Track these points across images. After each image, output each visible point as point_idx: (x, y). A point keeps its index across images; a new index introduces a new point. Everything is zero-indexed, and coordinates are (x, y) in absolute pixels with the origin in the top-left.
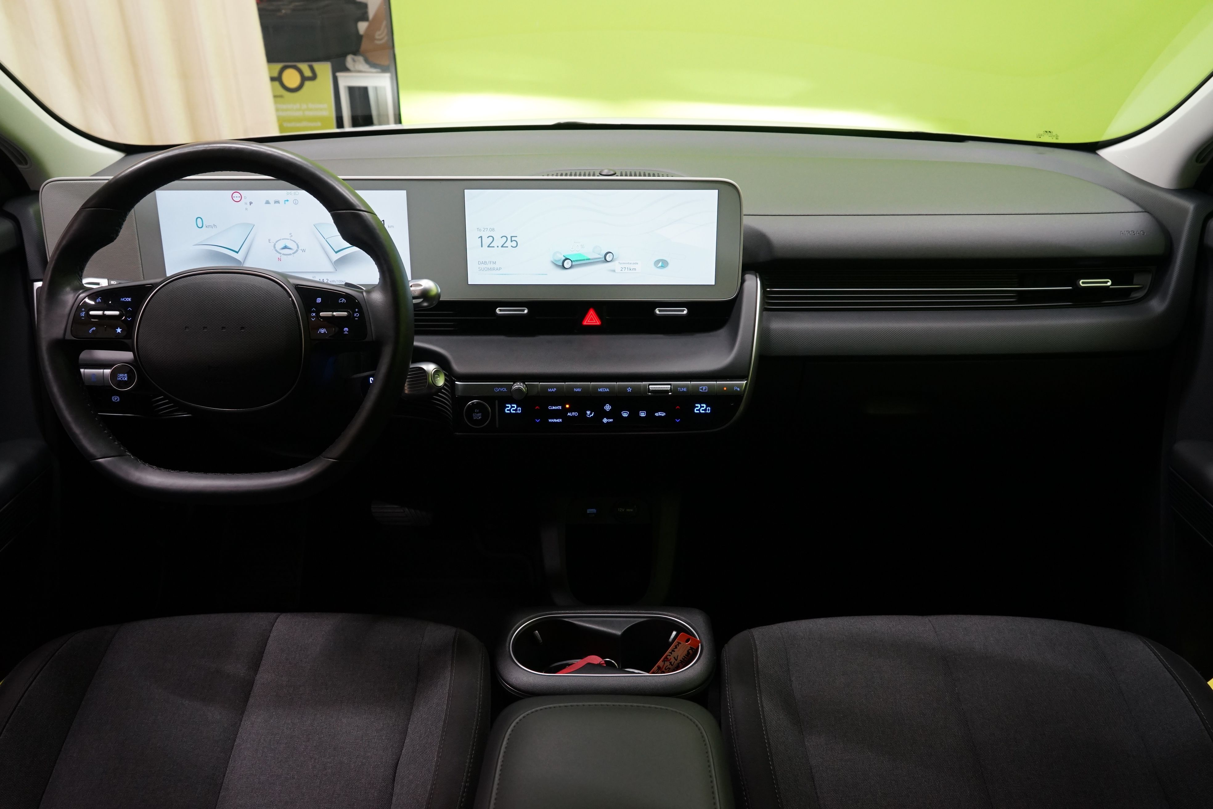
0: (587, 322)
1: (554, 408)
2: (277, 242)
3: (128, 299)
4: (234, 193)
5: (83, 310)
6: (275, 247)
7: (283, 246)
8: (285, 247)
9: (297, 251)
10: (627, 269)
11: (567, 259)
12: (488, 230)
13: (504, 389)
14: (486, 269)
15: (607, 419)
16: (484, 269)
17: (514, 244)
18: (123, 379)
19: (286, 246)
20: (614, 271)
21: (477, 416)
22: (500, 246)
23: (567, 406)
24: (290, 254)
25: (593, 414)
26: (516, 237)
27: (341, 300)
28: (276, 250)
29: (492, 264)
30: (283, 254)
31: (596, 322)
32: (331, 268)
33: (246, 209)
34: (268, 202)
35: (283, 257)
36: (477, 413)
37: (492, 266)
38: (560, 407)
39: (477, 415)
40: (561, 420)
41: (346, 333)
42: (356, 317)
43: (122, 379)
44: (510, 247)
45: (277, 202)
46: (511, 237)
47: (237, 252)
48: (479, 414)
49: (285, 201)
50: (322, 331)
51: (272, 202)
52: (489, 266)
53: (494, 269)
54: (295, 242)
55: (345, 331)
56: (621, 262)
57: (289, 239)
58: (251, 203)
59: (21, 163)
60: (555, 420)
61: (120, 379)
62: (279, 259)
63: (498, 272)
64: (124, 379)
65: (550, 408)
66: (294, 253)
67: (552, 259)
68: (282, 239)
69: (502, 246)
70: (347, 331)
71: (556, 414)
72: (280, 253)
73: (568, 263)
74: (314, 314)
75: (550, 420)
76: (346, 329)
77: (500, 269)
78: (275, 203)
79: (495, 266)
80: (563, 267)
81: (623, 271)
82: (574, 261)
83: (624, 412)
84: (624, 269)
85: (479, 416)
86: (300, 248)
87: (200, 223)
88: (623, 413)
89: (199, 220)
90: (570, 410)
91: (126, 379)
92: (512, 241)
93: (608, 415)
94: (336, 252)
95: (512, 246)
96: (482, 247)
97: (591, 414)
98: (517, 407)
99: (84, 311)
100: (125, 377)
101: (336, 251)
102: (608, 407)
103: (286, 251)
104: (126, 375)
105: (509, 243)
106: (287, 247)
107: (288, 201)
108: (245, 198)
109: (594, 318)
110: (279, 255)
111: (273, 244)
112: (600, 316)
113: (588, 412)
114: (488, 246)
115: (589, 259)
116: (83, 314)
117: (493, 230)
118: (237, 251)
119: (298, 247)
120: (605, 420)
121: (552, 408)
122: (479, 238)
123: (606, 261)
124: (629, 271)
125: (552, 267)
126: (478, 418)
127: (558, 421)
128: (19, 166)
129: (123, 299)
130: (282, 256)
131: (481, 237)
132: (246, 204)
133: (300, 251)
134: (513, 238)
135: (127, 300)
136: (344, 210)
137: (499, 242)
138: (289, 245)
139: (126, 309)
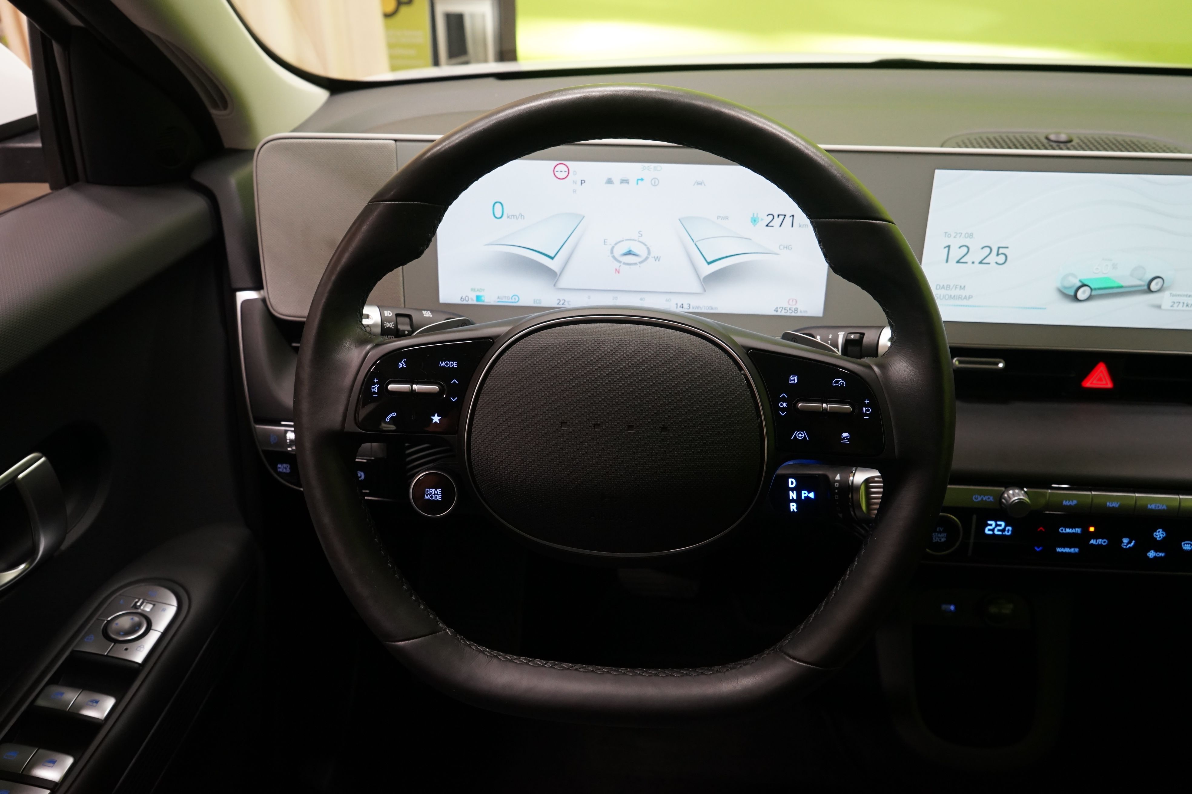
0: (1092, 383)
1: (1068, 530)
2: (616, 244)
3: (452, 364)
4: (557, 165)
5: (376, 380)
6: (612, 252)
7: (625, 250)
8: (629, 253)
9: (647, 258)
10: (1181, 304)
11: (1084, 285)
12: (963, 235)
13: (989, 498)
14: (947, 297)
15: (1156, 551)
16: (944, 296)
17: (1001, 259)
18: (434, 497)
19: (630, 251)
20: (1159, 307)
21: (939, 537)
22: (977, 262)
23: (1092, 529)
24: (635, 264)
25: (1132, 544)
26: (1007, 248)
27: (837, 382)
28: (614, 257)
29: (958, 290)
30: (625, 264)
31: (1107, 384)
32: (695, 286)
33: (574, 191)
34: (610, 181)
35: (624, 268)
36: (940, 532)
37: (958, 292)
38: (1079, 530)
39: (939, 535)
40: (1077, 550)
41: (845, 441)
42: (866, 415)
43: (432, 497)
44: (993, 264)
45: (624, 181)
46: (999, 248)
47: (552, 258)
48: (942, 535)
49: (638, 180)
50: (800, 435)
51: (617, 181)
52: (953, 292)
53: (960, 298)
54: (645, 245)
55: (844, 438)
56: (1174, 293)
57: (635, 240)
58: (583, 182)
59: (216, 106)
60: (1067, 550)
61: (429, 497)
62: (617, 271)
63: (965, 302)
64: (436, 497)
65: (1062, 530)
66: (641, 262)
67: (1059, 285)
68: (626, 240)
69: (981, 263)
70: (847, 439)
71: (1069, 540)
72: (620, 262)
73: (1084, 292)
74: (785, 405)
75: (1059, 550)
76: (846, 435)
77: (970, 297)
78: (621, 183)
79: (963, 293)
80: (1075, 298)
81: (1175, 307)
82: (1095, 289)
83: (1187, 544)
84: (1176, 305)
85: (942, 537)
86: (652, 255)
87: (498, 210)
88: (1184, 544)
89: (498, 206)
90: (1094, 535)
91: (439, 498)
92: (998, 254)
93: (1157, 546)
94: (709, 263)
95: (997, 263)
96: (947, 261)
97: (1130, 543)
98: (1006, 526)
99: (377, 383)
100: (437, 494)
101: (709, 261)
102: (1159, 534)
103: (630, 259)
104: (439, 491)
105: (993, 258)
106: (631, 253)
107: (642, 179)
108: (575, 173)
109: (1105, 379)
110: (617, 265)
111: (610, 247)
112: (1113, 374)
113: (1125, 541)
114: (958, 262)
115: (1122, 287)
116: (375, 388)
117: (971, 236)
118: (552, 255)
119: (649, 253)
120: (1151, 554)
121: (1065, 530)
122: (945, 248)
123: (1149, 290)
124: (1185, 308)
125: (1056, 296)
126: (940, 540)
127: (1072, 550)
128: (213, 112)
129: (444, 364)
130: (622, 266)
131: (949, 247)
132: (575, 182)
133: (651, 260)
134: (1001, 251)
135: (449, 364)
136: (849, 219)
137: (977, 255)
138: (635, 250)
139: (448, 381)
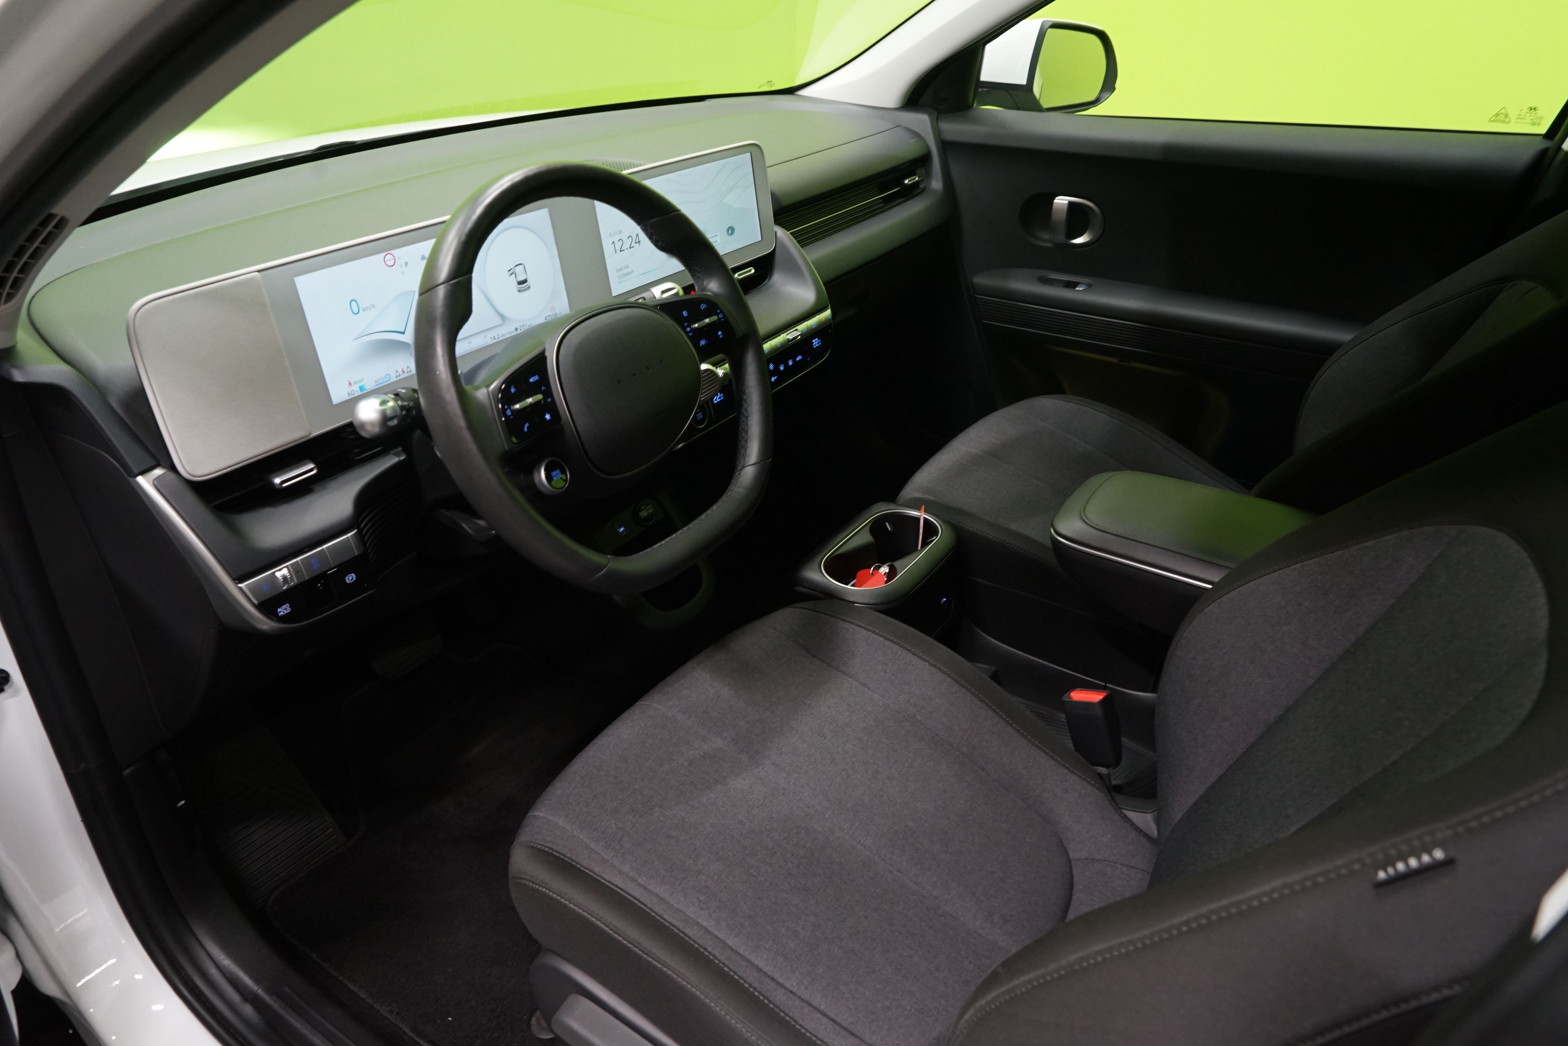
4: (385, 256)
12: (618, 233)
14: (623, 275)
16: (621, 276)
22: (628, 248)
29: (626, 269)
33: (403, 273)
34: (425, 257)
37: (626, 271)
44: (635, 247)
47: (403, 333)
50: (703, 342)
52: (624, 272)
53: (628, 274)
58: (406, 264)
61: (555, 478)
63: (631, 276)
64: (559, 476)
69: (630, 248)
77: (633, 271)
79: (629, 270)
87: (355, 307)
89: (353, 303)
92: (636, 240)
96: (616, 252)
99: (507, 408)
104: (558, 471)
105: (634, 243)
108: (399, 258)
114: (621, 251)
116: (509, 412)
117: (620, 232)
118: (403, 331)
122: (612, 244)
131: (614, 242)
132: (401, 266)
134: (636, 237)
137: (627, 243)
